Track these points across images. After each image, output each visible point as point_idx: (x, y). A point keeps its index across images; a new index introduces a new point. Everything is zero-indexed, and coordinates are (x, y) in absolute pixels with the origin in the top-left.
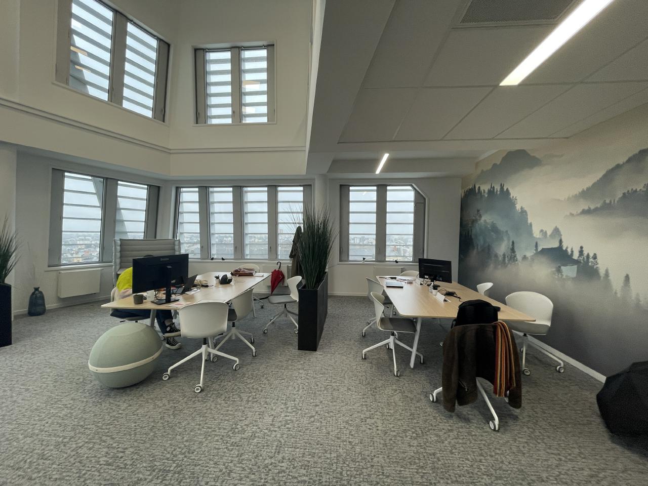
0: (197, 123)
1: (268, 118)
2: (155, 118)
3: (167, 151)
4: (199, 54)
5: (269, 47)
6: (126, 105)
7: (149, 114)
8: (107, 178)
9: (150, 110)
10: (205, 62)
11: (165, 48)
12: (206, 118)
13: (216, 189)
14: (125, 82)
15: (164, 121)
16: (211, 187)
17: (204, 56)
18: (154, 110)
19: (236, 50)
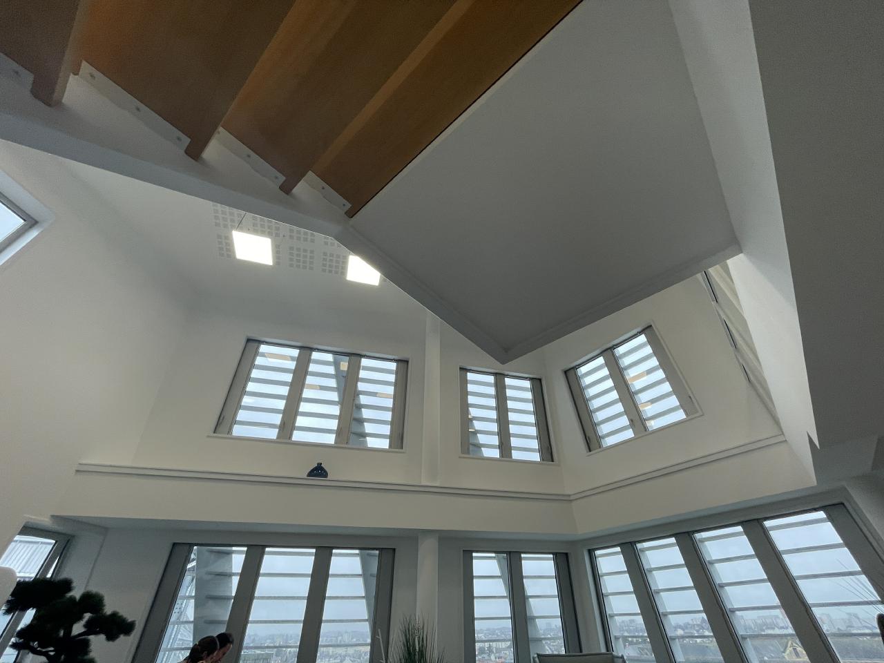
0: (590, 451)
1: (685, 411)
2: (543, 460)
3: (566, 499)
4: (570, 374)
5: (647, 330)
6: (516, 455)
7: (536, 457)
8: (510, 552)
9: (536, 452)
10: (578, 379)
11: (538, 385)
12: (599, 439)
13: (646, 545)
14: (511, 431)
15: (553, 461)
16: (640, 542)
17: (576, 374)
18: (541, 450)
19: (608, 353)
